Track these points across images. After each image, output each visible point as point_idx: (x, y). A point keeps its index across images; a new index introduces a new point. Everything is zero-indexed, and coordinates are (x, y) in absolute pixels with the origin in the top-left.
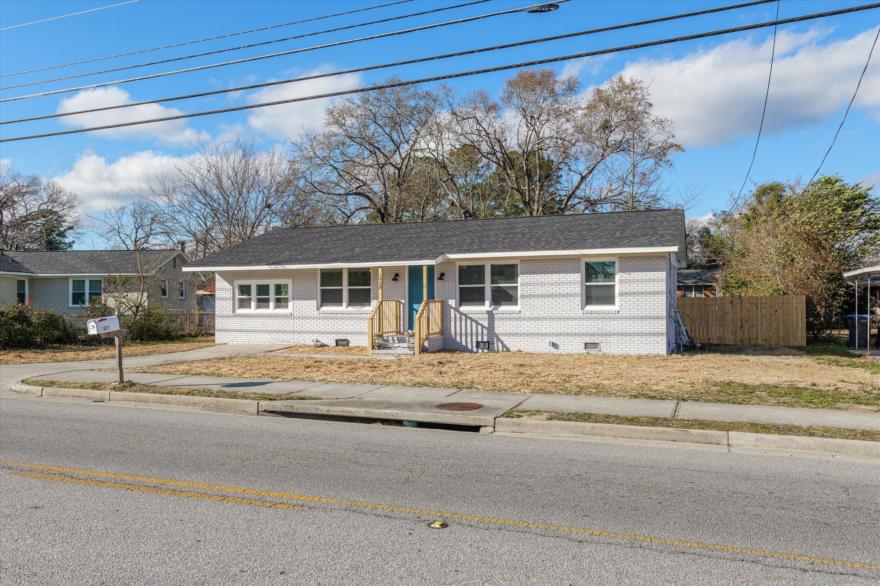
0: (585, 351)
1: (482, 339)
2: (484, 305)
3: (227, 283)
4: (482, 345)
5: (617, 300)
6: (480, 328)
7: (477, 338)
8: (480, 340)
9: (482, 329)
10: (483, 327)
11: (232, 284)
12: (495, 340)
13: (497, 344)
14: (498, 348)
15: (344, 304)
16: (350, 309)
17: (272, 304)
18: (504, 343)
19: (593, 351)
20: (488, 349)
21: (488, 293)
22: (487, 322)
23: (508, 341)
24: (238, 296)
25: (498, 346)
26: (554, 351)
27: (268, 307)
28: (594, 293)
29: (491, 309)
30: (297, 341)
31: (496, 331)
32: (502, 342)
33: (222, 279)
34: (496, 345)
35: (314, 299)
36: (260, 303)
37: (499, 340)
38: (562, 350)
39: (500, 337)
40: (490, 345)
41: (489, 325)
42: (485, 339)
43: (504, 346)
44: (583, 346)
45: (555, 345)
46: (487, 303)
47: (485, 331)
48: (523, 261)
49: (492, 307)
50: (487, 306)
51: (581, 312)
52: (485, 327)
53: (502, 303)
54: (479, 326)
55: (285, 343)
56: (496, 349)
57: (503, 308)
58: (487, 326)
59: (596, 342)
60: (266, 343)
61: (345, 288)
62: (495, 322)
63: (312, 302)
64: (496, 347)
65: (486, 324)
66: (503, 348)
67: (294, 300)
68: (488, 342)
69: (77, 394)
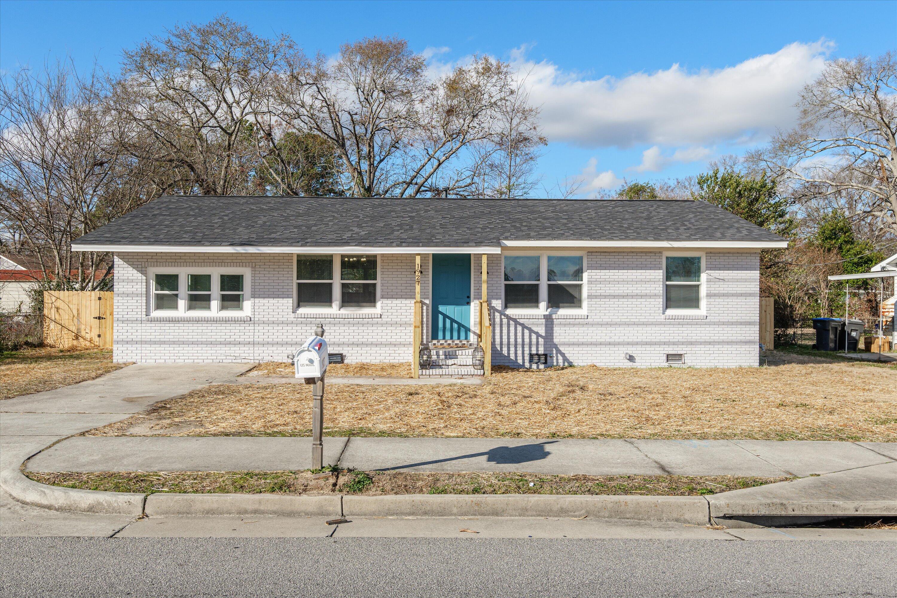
0: (667, 364)
1: (537, 350)
2: (537, 307)
3: (135, 272)
4: (536, 358)
5: (703, 303)
6: (534, 337)
7: (530, 350)
8: (534, 352)
9: (537, 339)
10: (538, 335)
11: (143, 272)
12: (554, 352)
13: (557, 357)
14: (557, 362)
15: (336, 304)
16: (345, 311)
17: (215, 304)
18: (566, 355)
19: (676, 364)
20: (545, 363)
21: (543, 292)
22: (544, 329)
23: (571, 354)
24: (153, 291)
25: (557, 360)
26: (629, 364)
27: (208, 308)
28: (674, 294)
29: (547, 313)
30: (260, 358)
31: (556, 340)
32: (563, 355)
33: (126, 265)
34: (555, 358)
35: (288, 297)
36: (194, 302)
37: (559, 351)
38: (639, 364)
39: (561, 348)
40: (548, 358)
41: (546, 333)
42: (541, 351)
43: (565, 359)
44: (665, 358)
45: (631, 358)
46: (543, 305)
47: (541, 341)
48: (592, 252)
49: (549, 310)
50: (543, 309)
51: (663, 317)
52: (541, 336)
53: (561, 305)
54: (533, 334)
55: (239, 361)
56: (555, 364)
57: (563, 312)
58: (544, 335)
59: (679, 353)
60: (206, 361)
61: (337, 283)
62: (555, 329)
63: (285, 301)
64: (555, 361)
65: (542, 331)
66: (564, 363)
67: (254, 297)
68: (545, 355)
69: (250, 507)
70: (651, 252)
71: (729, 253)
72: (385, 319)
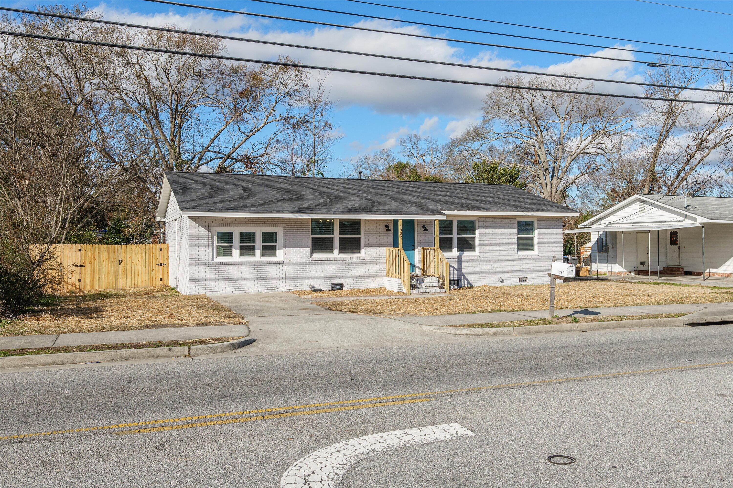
0: (519, 283)
1: (454, 278)
2: (451, 251)
3: (204, 230)
4: (452, 282)
5: (536, 247)
6: (452, 269)
7: (450, 278)
8: (452, 279)
9: (453, 271)
10: (454, 268)
11: (209, 230)
12: (463, 278)
13: (464, 281)
14: (464, 284)
15: (336, 251)
16: (343, 256)
17: (258, 252)
18: (469, 280)
19: (524, 283)
20: (458, 285)
21: (455, 242)
22: (457, 264)
23: (473, 279)
24: (216, 244)
25: (464, 283)
26: (501, 284)
27: (253, 255)
28: (521, 242)
29: (458, 255)
30: (290, 288)
31: (463, 271)
32: (467, 280)
33: (197, 225)
34: (463, 282)
35: (307, 247)
36: (242, 251)
37: (465, 278)
38: (506, 284)
39: (466, 276)
40: (459, 282)
41: (458, 267)
42: (456, 278)
43: (469, 282)
44: (518, 280)
45: (502, 281)
46: (455, 250)
47: (455, 271)
48: (481, 218)
49: (458, 253)
50: (455, 253)
51: (517, 256)
52: (455, 269)
53: (465, 250)
54: (451, 268)
55: (276, 291)
56: (463, 286)
57: (466, 254)
58: (457, 268)
59: (525, 277)
60: (254, 291)
61: (336, 237)
62: (463, 264)
63: (305, 249)
64: (463, 284)
65: (456, 266)
66: (468, 285)
67: (286, 247)
68: (458, 280)
70: (511, 218)
71: (548, 219)
72: (367, 260)
